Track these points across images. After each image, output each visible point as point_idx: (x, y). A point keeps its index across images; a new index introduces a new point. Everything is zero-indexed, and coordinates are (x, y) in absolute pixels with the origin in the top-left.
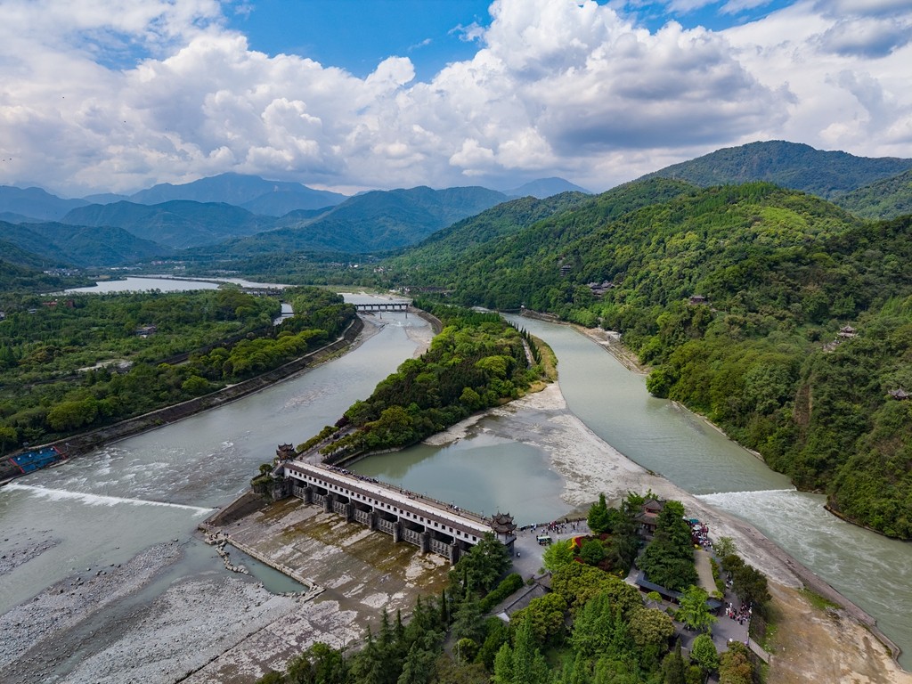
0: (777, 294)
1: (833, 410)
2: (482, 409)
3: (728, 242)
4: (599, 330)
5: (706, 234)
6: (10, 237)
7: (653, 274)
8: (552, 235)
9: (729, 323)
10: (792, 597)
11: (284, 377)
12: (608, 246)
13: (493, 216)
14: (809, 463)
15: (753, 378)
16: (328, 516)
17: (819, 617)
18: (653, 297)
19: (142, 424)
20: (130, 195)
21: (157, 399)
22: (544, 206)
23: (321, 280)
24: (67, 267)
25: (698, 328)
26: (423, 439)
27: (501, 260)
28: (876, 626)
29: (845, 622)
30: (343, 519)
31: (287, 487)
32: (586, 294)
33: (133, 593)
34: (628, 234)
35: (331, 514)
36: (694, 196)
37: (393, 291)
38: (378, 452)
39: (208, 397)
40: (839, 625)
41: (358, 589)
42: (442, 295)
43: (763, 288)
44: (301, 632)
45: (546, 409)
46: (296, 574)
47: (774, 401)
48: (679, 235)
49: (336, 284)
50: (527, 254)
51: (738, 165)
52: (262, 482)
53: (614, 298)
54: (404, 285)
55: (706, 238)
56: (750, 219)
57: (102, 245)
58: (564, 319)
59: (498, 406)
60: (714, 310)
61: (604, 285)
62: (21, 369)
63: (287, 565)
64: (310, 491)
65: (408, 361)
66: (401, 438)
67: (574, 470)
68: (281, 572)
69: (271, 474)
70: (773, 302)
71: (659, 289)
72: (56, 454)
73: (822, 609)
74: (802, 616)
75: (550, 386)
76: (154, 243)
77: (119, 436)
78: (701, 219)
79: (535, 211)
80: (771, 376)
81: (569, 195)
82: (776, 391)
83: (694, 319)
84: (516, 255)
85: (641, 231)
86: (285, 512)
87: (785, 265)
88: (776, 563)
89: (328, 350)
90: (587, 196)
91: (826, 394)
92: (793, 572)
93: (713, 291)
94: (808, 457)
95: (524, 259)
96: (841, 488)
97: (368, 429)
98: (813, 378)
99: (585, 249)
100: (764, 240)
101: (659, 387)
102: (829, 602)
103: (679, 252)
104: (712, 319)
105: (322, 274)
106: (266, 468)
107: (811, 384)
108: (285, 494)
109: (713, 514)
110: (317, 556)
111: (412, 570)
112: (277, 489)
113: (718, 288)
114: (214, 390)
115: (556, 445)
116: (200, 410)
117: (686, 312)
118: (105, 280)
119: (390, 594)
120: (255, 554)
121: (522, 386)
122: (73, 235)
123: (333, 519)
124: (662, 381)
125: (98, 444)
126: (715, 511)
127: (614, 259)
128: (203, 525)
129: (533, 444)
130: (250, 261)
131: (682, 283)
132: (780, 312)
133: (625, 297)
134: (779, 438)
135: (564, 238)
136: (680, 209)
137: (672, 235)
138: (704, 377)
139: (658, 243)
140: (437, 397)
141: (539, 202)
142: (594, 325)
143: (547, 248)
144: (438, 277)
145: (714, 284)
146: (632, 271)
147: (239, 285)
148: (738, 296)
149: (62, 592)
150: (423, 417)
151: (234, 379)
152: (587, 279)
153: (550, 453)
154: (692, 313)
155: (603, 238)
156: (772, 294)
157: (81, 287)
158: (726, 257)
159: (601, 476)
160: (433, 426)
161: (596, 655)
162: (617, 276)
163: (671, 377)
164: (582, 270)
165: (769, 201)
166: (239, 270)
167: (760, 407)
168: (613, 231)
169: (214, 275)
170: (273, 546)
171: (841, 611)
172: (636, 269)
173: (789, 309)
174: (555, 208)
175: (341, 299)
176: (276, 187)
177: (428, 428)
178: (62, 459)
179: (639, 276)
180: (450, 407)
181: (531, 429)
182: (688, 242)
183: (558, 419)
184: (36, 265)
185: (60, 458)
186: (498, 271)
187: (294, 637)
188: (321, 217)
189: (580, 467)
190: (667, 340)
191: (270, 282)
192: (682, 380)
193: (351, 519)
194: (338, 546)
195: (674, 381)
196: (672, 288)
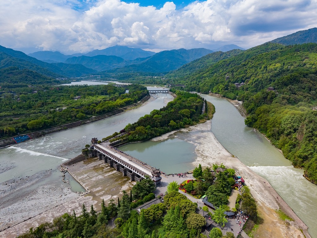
0: (305, 87)
1: (313, 135)
2: (177, 128)
3: (292, 67)
4: (237, 101)
5: (284, 64)
6: (48, 67)
7: (260, 79)
8: (225, 65)
9: (282, 98)
10: (272, 213)
11: (114, 115)
12: (245, 69)
13: (206, 59)
14: (300, 157)
15: (285, 120)
16: (105, 164)
17: (280, 223)
18: (259, 88)
19: (60, 128)
20: (86, 54)
21: (67, 120)
22: (225, 55)
23: (142, 82)
24: (64, 77)
25: (270, 100)
26: (151, 138)
27: (205, 75)
28: (307, 230)
29: (292, 227)
30: (109, 166)
31: (94, 153)
32: (233, 87)
33: (28, 187)
34: (253, 64)
35: (106, 164)
36: (281, 49)
37: (166, 86)
38: (133, 142)
39: (85, 120)
40: (288, 228)
41: (101, 193)
42: (182, 88)
43: (300, 84)
44: (74, 207)
45: (202, 129)
46: (84, 185)
47: (292, 130)
48: (273, 64)
49: (147, 84)
50: (215, 72)
51: (305, 37)
52: (85, 151)
53: (243, 89)
54: (170, 84)
55: (284, 65)
56: (303, 58)
57: (76, 70)
58: (224, 96)
59: (184, 128)
60: (277, 93)
61: (241, 84)
62: (32, 109)
63: (82, 181)
64: (101, 155)
65: (154, 110)
66: (141, 138)
67: (203, 153)
68: (79, 183)
69: (89, 148)
70: (303, 90)
71: (261, 85)
72: (28, 137)
73: (283, 220)
74: (273, 222)
75: (208, 121)
76: (92, 69)
77: (51, 132)
78: (283, 58)
79: (222, 56)
80: (292, 120)
81: (235, 50)
82: (293, 126)
83: (269, 97)
84: (211, 73)
85: (258, 63)
86: (91, 162)
87: (310, 75)
88: (271, 198)
89: (133, 106)
90: (242, 51)
91: (311, 128)
92: (277, 202)
93: (278, 86)
94: (300, 154)
95: (214, 74)
96: (309, 168)
97: (129, 134)
98: (306, 121)
99: (236, 70)
100: (308, 66)
101: (249, 123)
102: (288, 217)
103: (272, 71)
104: (276, 97)
105: (144, 80)
106: (87, 146)
107: (305, 123)
108: (94, 156)
109: (252, 174)
110: (94, 179)
111: (125, 187)
112: (90, 154)
113: (280, 84)
114: (88, 118)
115: (200, 143)
116: (81, 125)
117: (265, 94)
118: (74, 82)
119: (112, 195)
120: (74, 177)
121: (196, 121)
122: (67, 67)
123: (106, 166)
124: (251, 121)
125: (43, 135)
126: (253, 173)
127: (246, 74)
128: (62, 165)
129: (191, 142)
130: (121, 76)
131: (270, 83)
132: (306, 94)
133: (248, 88)
134: (290, 145)
135: (230, 66)
136: (275, 54)
137: (270, 65)
138: (266, 119)
139: (264, 68)
140: (159, 123)
141: (223, 53)
142: (234, 99)
143: (223, 70)
144: (182, 81)
145: (279, 83)
146: (252, 78)
147: (115, 84)
148: (288, 88)
149: (6, 184)
150: (152, 131)
151: (96, 115)
152: (235, 81)
153: (196, 146)
154: (268, 94)
155: (243, 66)
156: (303, 87)
157: (66, 84)
158: (289, 73)
159: (212, 156)
160: (155, 134)
161: (171, 231)
162: (246, 80)
163: (254, 119)
164: (234, 78)
165: (313, 50)
166: (117, 78)
167: (286, 132)
168: (247, 63)
169: (109, 80)
170: (81, 174)
171: (292, 222)
172: (253, 78)
173: (310, 93)
174: (229, 55)
175: (146, 88)
176: (132, 50)
177: (153, 135)
178: (30, 139)
179: (254, 80)
180: (164, 127)
181: (193, 137)
182: (276, 67)
183: (205, 134)
184: (54, 76)
185: (29, 139)
186: (204, 78)
187: (71, 209)
188: (146, 60)
189: (205, 152)
190: (257, 105)
191: (126, 83)
192: (258, 120)
193: (112, 166)
194: (103, 176)
195: (256, 121)
196: (266, 85)
